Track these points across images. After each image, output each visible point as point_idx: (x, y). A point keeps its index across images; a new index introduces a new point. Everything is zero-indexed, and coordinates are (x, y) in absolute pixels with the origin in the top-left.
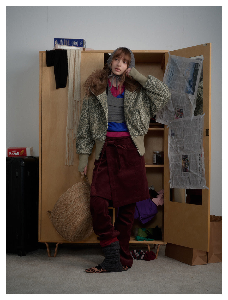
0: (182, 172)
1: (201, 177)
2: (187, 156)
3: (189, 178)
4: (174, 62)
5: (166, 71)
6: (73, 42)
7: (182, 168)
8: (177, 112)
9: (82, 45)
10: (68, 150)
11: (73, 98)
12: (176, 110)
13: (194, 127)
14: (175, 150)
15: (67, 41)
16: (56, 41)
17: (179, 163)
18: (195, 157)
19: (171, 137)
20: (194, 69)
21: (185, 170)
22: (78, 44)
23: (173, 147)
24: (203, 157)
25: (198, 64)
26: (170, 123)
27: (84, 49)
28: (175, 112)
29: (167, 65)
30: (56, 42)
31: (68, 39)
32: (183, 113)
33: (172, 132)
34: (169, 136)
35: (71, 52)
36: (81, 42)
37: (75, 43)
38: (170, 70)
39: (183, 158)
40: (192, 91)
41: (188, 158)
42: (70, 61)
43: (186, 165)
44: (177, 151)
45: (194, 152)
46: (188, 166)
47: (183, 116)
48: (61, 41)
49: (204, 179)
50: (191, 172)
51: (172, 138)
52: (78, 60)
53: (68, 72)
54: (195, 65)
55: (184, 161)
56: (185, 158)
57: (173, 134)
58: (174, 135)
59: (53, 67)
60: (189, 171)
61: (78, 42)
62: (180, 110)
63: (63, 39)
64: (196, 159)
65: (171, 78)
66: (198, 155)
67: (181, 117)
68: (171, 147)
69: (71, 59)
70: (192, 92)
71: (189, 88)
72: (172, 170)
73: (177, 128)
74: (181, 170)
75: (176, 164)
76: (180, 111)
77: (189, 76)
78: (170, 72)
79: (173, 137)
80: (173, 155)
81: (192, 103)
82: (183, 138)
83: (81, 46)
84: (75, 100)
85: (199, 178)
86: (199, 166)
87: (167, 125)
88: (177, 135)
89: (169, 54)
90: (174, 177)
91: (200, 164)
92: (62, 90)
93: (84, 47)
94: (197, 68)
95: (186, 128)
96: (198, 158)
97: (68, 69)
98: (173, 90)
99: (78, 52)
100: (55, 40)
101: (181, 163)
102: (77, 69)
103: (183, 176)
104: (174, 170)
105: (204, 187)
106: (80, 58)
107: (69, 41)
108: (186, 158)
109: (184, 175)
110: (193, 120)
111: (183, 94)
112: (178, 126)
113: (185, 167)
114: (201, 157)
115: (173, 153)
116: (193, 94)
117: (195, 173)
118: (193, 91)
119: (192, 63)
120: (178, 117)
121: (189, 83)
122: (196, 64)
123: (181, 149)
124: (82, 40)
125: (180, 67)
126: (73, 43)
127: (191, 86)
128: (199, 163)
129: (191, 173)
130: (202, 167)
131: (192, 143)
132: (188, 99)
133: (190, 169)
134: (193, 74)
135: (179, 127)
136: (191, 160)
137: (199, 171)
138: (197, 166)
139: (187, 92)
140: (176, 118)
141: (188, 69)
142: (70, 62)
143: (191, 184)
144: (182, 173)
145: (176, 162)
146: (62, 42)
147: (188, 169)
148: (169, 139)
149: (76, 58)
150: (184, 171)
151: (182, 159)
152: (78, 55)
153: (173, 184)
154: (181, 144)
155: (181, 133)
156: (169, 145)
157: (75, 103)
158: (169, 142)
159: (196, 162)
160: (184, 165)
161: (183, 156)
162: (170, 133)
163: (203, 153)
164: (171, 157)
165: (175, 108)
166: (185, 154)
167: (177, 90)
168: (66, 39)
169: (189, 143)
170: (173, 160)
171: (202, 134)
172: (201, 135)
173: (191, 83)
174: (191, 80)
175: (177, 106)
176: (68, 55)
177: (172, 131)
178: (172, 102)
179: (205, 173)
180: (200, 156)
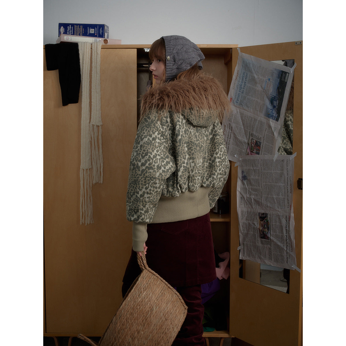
0: (259, 237)
1: (288, 251)
2: (266, 214)
3: (270, 249)
4: (246, 65)
5: (234, 77)
6: (88, 29)
7: (258, 231)
8: (251, 144)
9: (103, 33)
10: (83, 202)
11: (90, 121)
12: (250, 141)
13: (278, 171)
14: (248, 202)
15: (80, 27)
16: (62, 27)
17: (254, 224)
18: (279, 218)
19: (242, 181)
20: (279, 80)
21: (264, 236)
22: (96, 33)
23: (244, 198)
24: (292, 222)
25: (286, 73)
26: (241, 159)
27: (106, 41)
28: (248, 144)
29: (237, 69)
30: (61, 29)
31: (80, 25)
32: (261, 148)
33: (244, 174)
34: (238, 179)
35: (85, 47)
36: (101, 28)
37: (92, 31)
38: (241, 78)
39: (260, 218)
40: (275, 114)
41: (269, 219)
42: (83, 61)
43: (264, 228)
44: (250, 204)
45: (279, 211)
46: (268, 230)
47: (261, 152)
48: (69, 28)
49: (293, 254)
50: (273, 241)
51: (243, 184)
52: (95, 61)
53: (81, 80)
54: (282, 75)
55: (262, 222)
56: (263, 217)
57: (244, 178)
58: (247, 179)
59: (58, 70)
60: (269, 238)
61: (96, 29)
62: (256, 142)
63: (73, 25)
64: (280, 222)
65: (242, 89)
66: (285, 217)
67: (258, 154)
68: (242, 198)
69: (85, 58)
70: (275, 117)
71: (271, 110)
72: (242, 231)
73: (251, 169)
74: (257, 235)
75: (249, 223)
76: (256, 144)
77: (272, 90)
78: (241, 81)
79: (245, 182)
80: (245, 210)
81: (276, 134)
82: (260, 186)
83: (101, 36)
84: (92, 125)
85: (285, 253)
86: (285, 234)
87: (236, 163)
88: (251, 180)
89: (239, 51)
90: (245, 243)
91: (288, 231)
92: (71, 107)
93: (106, 37)
94: (285, 78)
95: (265, 171)
96: (284, 221)
97: (80, 75)
98: (244, 110)
99: (96, 48)
100: (60, 25)
101: (257, 224)
102: (95, 75)
103: (259, 244)
104: (246, 232)
105: (294, 267)
106: (99, 56)
107: (81, 27)
108: (265, 217)
109: (262, 243)
110: (277, 160)
111: (261, 117)
112: (253, 166)
113: (264, 231)
114: (289, 221)
115: (245, 207)
116: (277, 120)
117: (279, 244)
118: (277, 114)
119: (276, 69)
120: (252, 152)
121: (272, 102)
122: (283, 72)
123: (258, 202)
124: (102, 26)
125: (256, 74)
126: (88, 31)
127: (274, 107)
128: (286, 230)
129: (272, 243)
130: (290, 237)
131: (275, 197)
132: (270, 127)
133: (271, 235)
134: (278, 88)
135: (255, 168)
136: (273, 223)
137: (285, 242)
138: (282, 232)
139: (268, 115)
140: (249, 153)
141: (269, 79)
142: (83, 64)
143: (273, 259)
144: (259, 239)
145: (249, 221)
146: (71, 28)
147: (269, 235)
148: (239, 183)
149: (93, 57)
150: (261, 238)
151: (258, 218)
152: (96, 53)
153: (244, 253)
154: (257, 195)
155: (257, 177)
156: (238, 193)
157: (93, 128)
158: (239, 189)
159: (281, 227)
160: (261, 228)
161: (260, 214)
162: (240, 175)
163: (292, 215)
164: (242, 212)
165: (248, 137)
166: (263, 212)
167: (252, 110)
168: (77, 25)
169: (270, 196)
170: (245, 218)
171: (291, 184)
172: (289, 187)
173: (275, 102)
174: (274, 98)
175: (252, 135)
176: (80, 52)
177: (243, 172)
178: (244, 127)
179: (295, 246)
180: (288, 219)
